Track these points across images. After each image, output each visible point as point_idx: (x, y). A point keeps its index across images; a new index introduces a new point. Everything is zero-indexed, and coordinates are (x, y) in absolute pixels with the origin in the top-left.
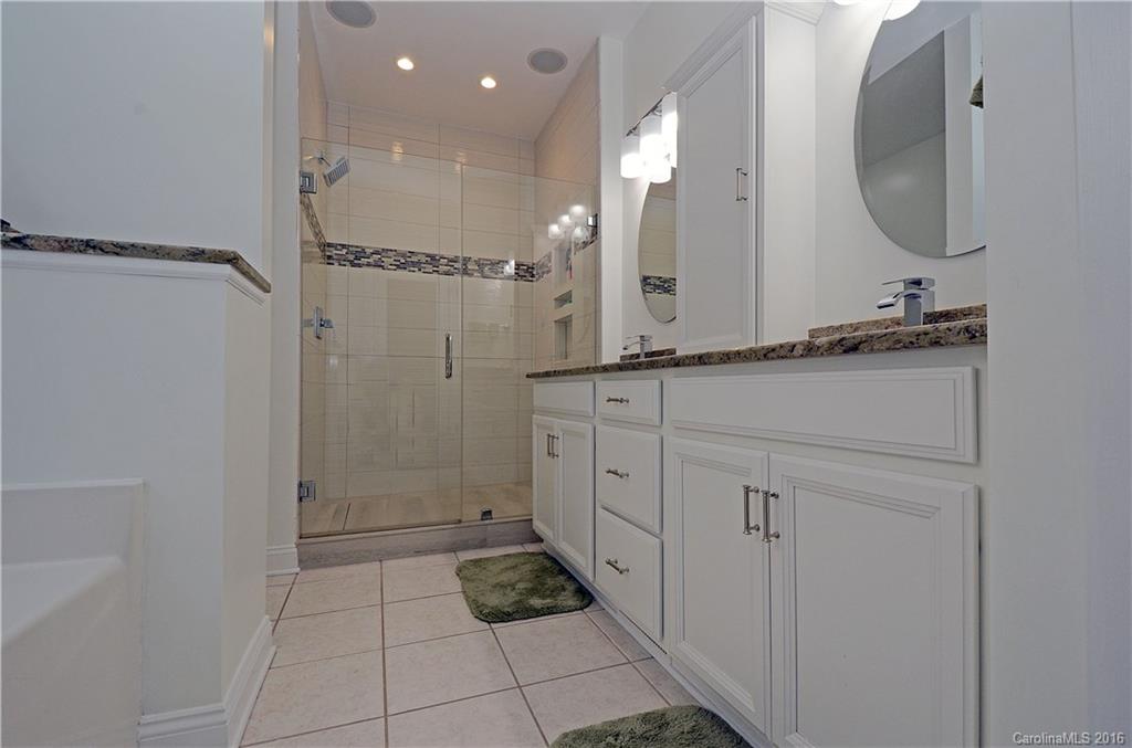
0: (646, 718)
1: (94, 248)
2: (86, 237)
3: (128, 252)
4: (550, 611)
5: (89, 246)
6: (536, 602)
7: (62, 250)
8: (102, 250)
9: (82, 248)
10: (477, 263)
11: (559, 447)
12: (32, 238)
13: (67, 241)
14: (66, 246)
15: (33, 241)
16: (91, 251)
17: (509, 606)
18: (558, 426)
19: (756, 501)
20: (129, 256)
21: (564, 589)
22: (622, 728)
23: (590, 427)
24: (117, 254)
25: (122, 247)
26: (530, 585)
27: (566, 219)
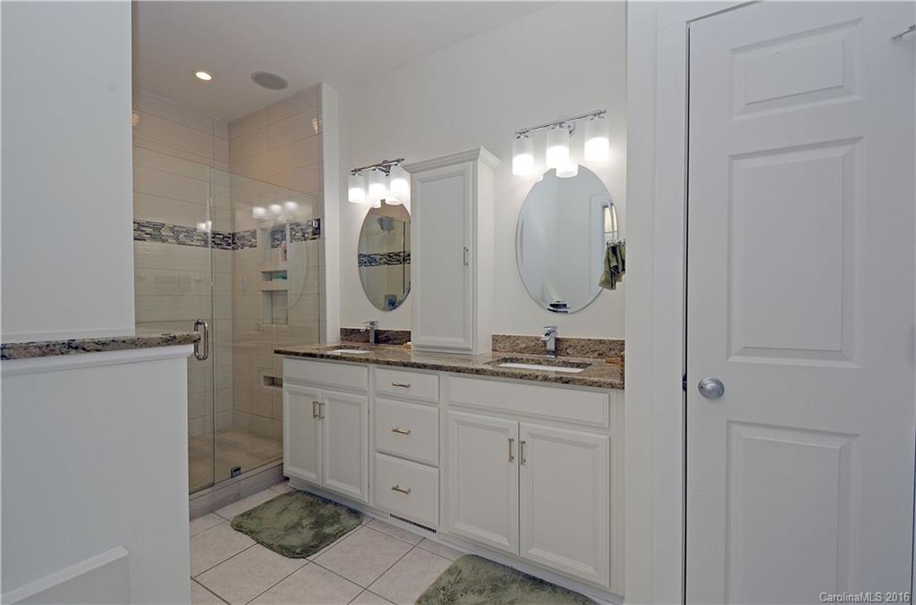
0: (450, 571)
1: (76, 348)
2: (66, 339)
3: (110, 347)
4: (341, 533)
5: (71, 347)
6: (328, 530)
7: (44, 354)
8: (84, 349)
9: (64, 350)
10: (172, 229)
11: (326, 411)
12: (9, 348)
13: (48, 346)
14: (47, 350)
15: (12, 351)
16: (74, 351)
17: (313, 541)
18: (321, 394)
19: (516, 445)
20: (112, 350)
21: (339, 514)
22: (443, 583)
23: (366, 398)
24: (98, 351)
25: (103, 344)
26: (313, 520)
27: (276, 208)
